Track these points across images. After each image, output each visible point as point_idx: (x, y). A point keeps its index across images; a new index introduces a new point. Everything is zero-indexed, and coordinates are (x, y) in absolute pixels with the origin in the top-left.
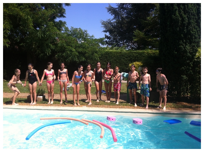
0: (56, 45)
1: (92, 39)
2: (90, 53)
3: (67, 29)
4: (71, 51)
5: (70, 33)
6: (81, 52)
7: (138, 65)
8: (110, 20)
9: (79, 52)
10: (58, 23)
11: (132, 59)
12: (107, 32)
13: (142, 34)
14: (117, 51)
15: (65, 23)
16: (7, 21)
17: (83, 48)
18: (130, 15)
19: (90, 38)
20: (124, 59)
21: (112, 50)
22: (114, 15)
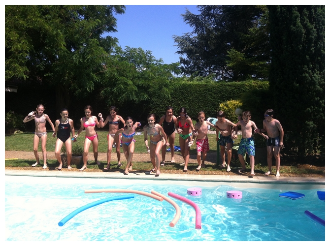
0: (102, 75)
1: (160, 65)
2: (157, 87)
3: (119, 50)
4: (126, 84)
5: (124, 56)
6: (142, 85)
7: (234, 105)
8: (188, 35)
9: (138, 86)
10: (106, 40)
11: (224, 95)
12: (184, 54)
13: (241, 56)
14: (200, 83)
15: (116, 40)
16: (25, 39)
17: (146, 79)
18: (221, 26)
19: (156, 64)
20: (212, 96)
21: (191, 82)
22: (194, 26)
